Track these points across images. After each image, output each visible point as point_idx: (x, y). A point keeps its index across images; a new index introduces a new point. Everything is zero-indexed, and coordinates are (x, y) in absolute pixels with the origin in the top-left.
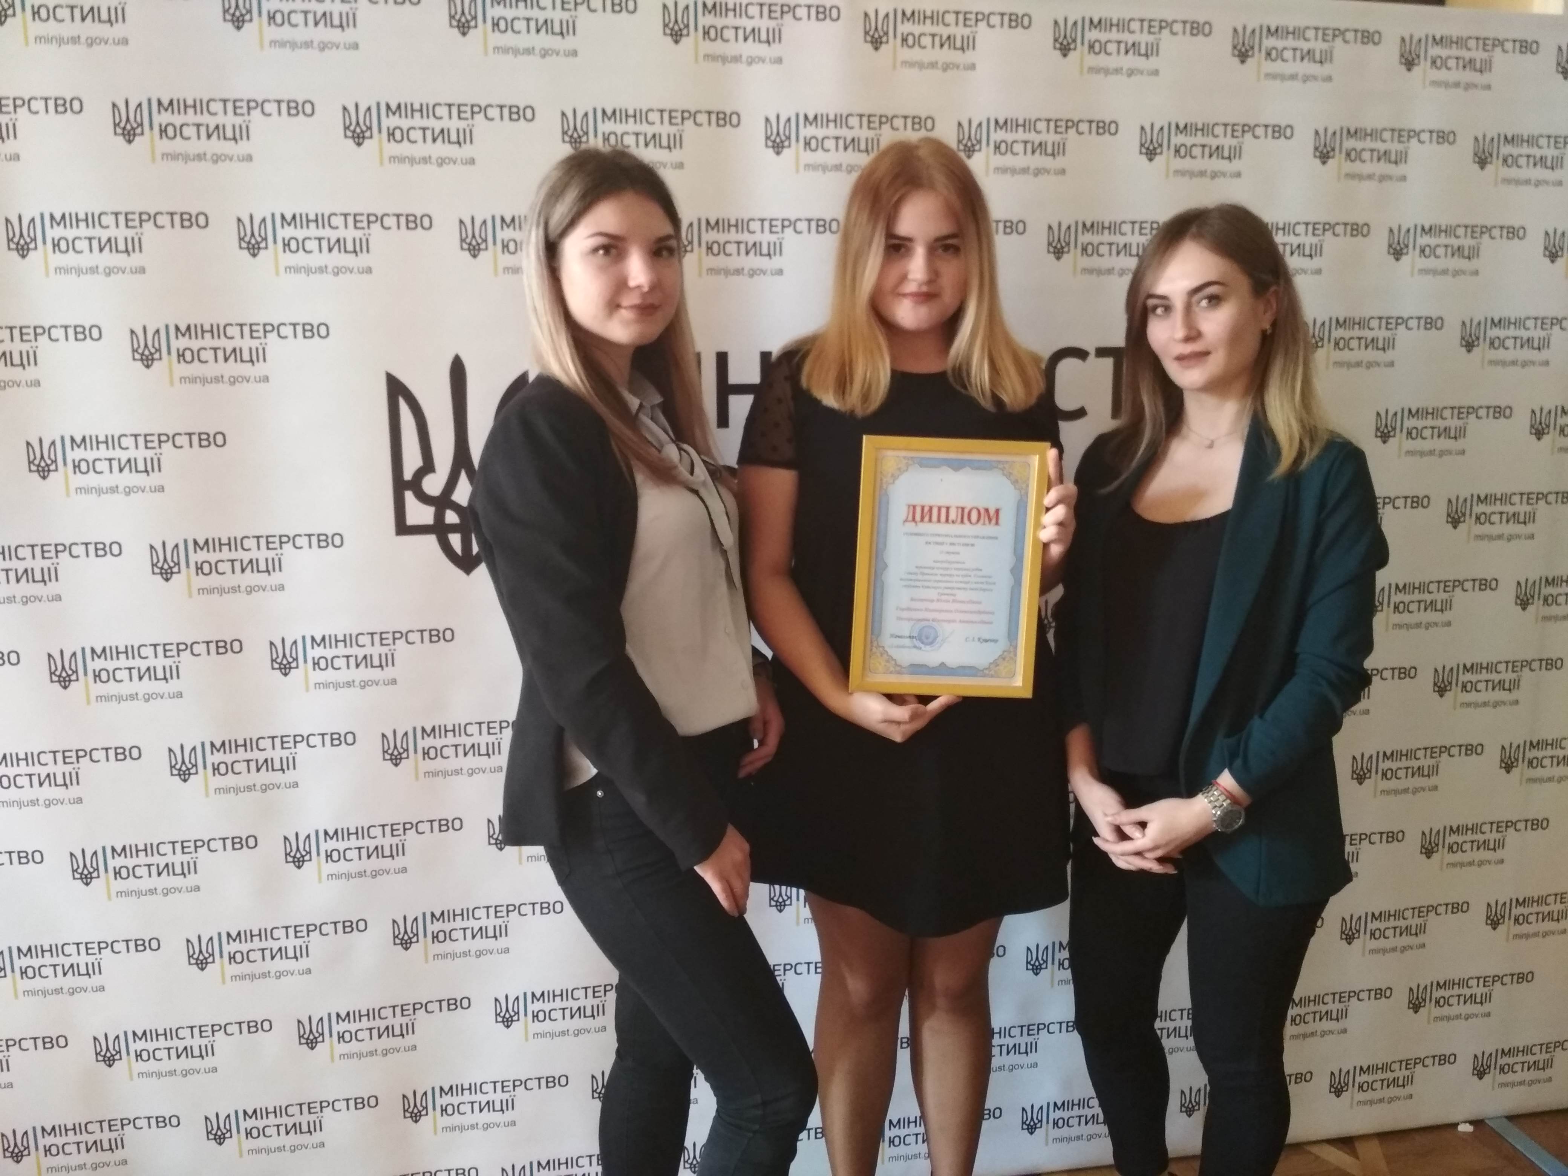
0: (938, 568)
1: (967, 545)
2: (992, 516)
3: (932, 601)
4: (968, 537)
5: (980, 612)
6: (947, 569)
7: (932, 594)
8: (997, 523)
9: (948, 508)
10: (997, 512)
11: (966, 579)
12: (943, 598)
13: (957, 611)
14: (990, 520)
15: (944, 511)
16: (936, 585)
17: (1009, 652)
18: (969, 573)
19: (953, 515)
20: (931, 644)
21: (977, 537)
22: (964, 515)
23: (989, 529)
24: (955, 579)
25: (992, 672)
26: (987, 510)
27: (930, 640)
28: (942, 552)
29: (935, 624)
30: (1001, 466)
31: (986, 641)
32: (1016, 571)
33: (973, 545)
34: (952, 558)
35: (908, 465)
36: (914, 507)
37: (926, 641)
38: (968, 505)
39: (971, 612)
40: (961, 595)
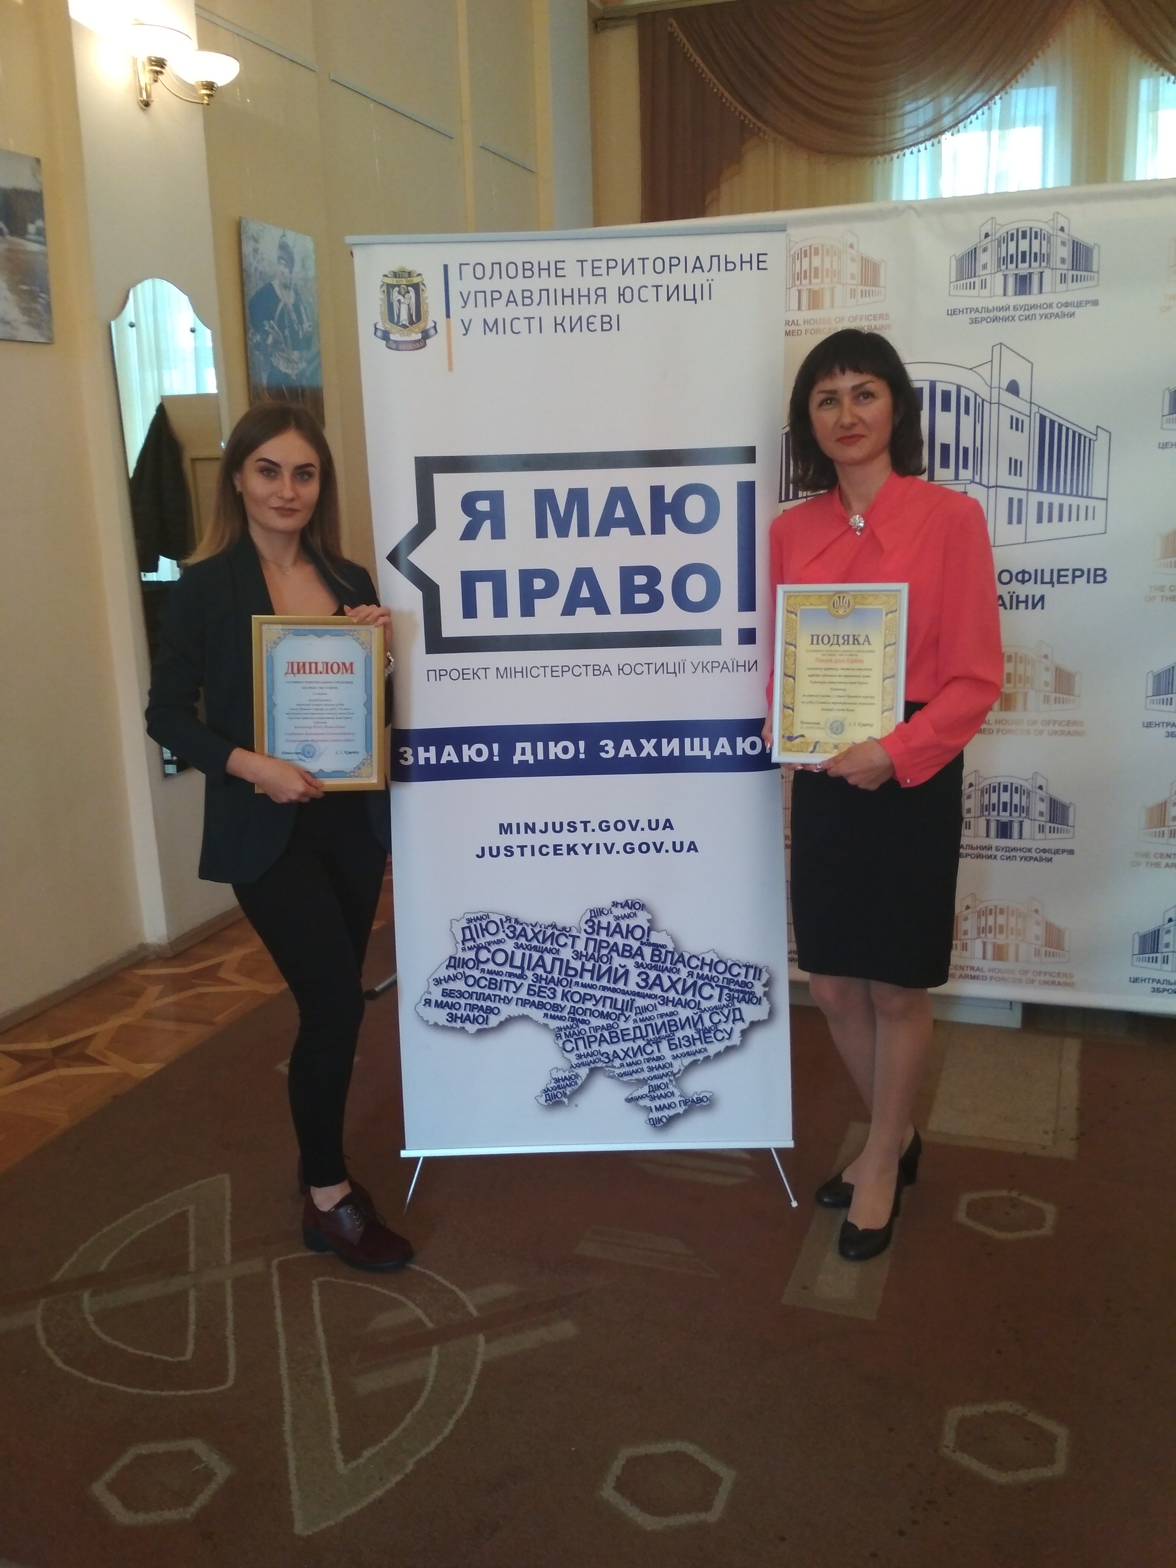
0: (312, 705)
1: (332, 688)
2: (348, 668)
3: (310, 728)
4: (332, 682)
5: (345, 734)
6: (318, 705)
7: (310, 723)
8: (352, 673)
9: (316, 663)
10: (351, 664)
11: (333, 711)
12: (318, 725)
13: (328, 734)
14: (347, 671)
15: (313, 666)
16: (312, 716)
17: (367, 759)
18: (335, 707)
19: (320, 668)
20: (312, 757)
21: (338, 682)
22: (329, 668)
23: (347, 677)
24: (325, 711)
25: (356, 774)
26: (344, 664)
27: (311, 754)
28: (314, 694)
29: (314, 744)
30: (351, 633)
31: (350, 753)
32: (368, 705)
33: (336, 688)
34: (323, 697)
35: (285, 635)
36: (292, 663)
37: (308, 755)
38: (331, 661)
39: (339, 734)
40: (330, 723)
